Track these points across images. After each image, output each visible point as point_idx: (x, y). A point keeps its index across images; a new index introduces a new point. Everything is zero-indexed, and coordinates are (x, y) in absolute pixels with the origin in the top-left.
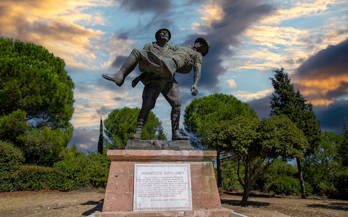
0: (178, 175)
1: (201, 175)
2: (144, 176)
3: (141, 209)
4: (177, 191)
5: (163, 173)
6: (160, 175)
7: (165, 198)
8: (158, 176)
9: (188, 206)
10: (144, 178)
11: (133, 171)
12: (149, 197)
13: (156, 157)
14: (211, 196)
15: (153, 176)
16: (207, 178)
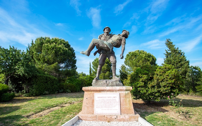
0: (114, 98)
1: (125, 98)
2: (99, 98)
3: (97, 113)
4: (113, 105)
5: (107, 97)
6: (106, 98)
7: (108, 109)
8: (105, 98)
9: (118, 112)
10: (99, 100)
11: (93, 96)
12: (101, 108)
13: (104, 90)
14: (130, 108)
15: (103, 98)
16: (128, 99)
